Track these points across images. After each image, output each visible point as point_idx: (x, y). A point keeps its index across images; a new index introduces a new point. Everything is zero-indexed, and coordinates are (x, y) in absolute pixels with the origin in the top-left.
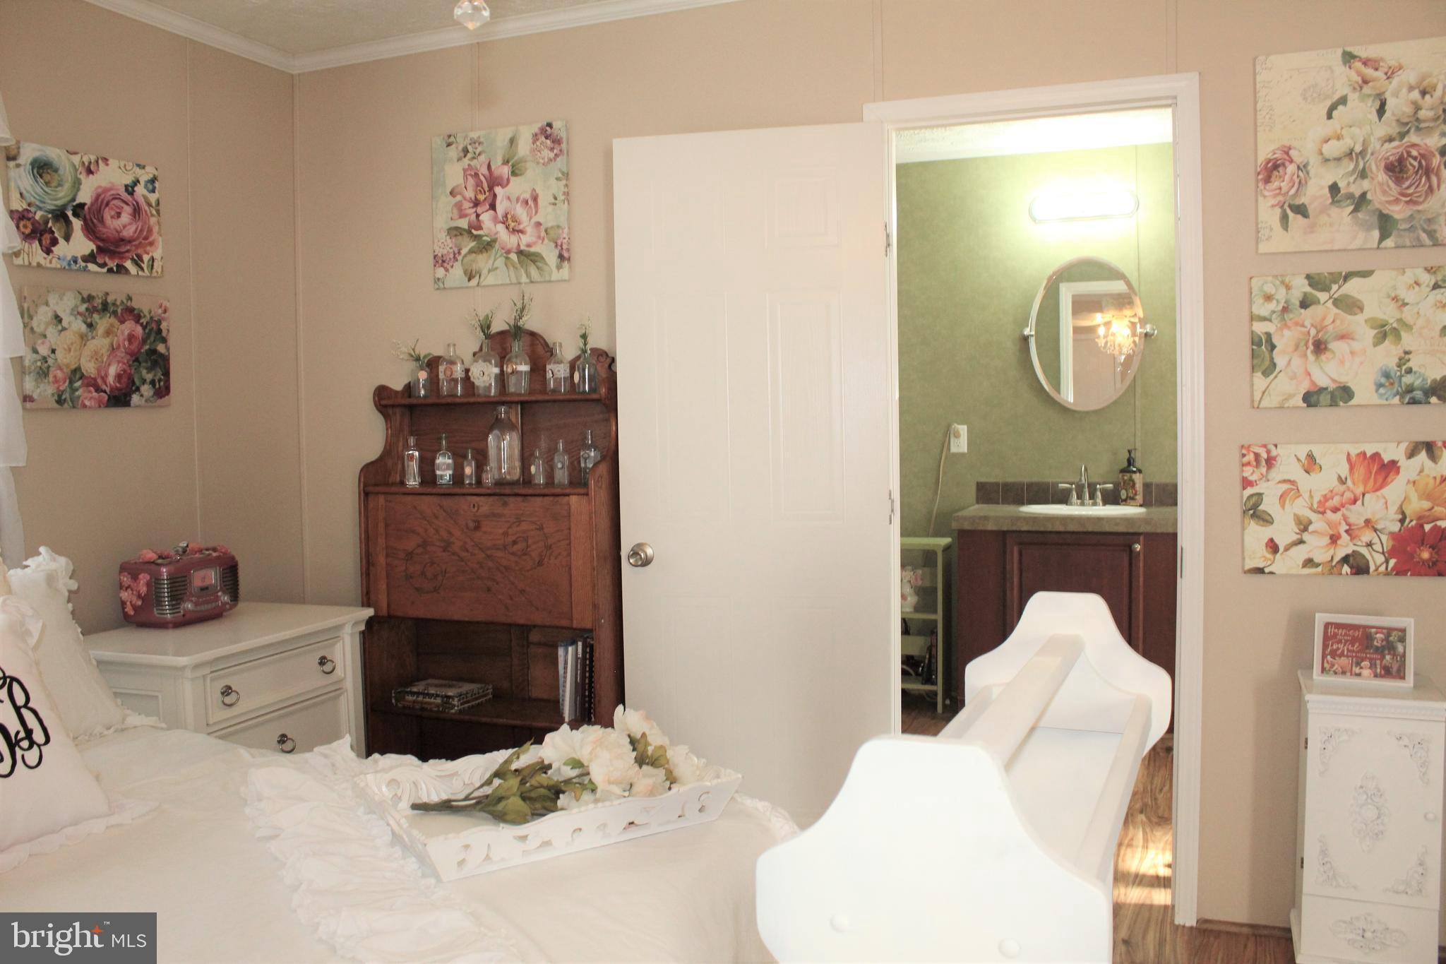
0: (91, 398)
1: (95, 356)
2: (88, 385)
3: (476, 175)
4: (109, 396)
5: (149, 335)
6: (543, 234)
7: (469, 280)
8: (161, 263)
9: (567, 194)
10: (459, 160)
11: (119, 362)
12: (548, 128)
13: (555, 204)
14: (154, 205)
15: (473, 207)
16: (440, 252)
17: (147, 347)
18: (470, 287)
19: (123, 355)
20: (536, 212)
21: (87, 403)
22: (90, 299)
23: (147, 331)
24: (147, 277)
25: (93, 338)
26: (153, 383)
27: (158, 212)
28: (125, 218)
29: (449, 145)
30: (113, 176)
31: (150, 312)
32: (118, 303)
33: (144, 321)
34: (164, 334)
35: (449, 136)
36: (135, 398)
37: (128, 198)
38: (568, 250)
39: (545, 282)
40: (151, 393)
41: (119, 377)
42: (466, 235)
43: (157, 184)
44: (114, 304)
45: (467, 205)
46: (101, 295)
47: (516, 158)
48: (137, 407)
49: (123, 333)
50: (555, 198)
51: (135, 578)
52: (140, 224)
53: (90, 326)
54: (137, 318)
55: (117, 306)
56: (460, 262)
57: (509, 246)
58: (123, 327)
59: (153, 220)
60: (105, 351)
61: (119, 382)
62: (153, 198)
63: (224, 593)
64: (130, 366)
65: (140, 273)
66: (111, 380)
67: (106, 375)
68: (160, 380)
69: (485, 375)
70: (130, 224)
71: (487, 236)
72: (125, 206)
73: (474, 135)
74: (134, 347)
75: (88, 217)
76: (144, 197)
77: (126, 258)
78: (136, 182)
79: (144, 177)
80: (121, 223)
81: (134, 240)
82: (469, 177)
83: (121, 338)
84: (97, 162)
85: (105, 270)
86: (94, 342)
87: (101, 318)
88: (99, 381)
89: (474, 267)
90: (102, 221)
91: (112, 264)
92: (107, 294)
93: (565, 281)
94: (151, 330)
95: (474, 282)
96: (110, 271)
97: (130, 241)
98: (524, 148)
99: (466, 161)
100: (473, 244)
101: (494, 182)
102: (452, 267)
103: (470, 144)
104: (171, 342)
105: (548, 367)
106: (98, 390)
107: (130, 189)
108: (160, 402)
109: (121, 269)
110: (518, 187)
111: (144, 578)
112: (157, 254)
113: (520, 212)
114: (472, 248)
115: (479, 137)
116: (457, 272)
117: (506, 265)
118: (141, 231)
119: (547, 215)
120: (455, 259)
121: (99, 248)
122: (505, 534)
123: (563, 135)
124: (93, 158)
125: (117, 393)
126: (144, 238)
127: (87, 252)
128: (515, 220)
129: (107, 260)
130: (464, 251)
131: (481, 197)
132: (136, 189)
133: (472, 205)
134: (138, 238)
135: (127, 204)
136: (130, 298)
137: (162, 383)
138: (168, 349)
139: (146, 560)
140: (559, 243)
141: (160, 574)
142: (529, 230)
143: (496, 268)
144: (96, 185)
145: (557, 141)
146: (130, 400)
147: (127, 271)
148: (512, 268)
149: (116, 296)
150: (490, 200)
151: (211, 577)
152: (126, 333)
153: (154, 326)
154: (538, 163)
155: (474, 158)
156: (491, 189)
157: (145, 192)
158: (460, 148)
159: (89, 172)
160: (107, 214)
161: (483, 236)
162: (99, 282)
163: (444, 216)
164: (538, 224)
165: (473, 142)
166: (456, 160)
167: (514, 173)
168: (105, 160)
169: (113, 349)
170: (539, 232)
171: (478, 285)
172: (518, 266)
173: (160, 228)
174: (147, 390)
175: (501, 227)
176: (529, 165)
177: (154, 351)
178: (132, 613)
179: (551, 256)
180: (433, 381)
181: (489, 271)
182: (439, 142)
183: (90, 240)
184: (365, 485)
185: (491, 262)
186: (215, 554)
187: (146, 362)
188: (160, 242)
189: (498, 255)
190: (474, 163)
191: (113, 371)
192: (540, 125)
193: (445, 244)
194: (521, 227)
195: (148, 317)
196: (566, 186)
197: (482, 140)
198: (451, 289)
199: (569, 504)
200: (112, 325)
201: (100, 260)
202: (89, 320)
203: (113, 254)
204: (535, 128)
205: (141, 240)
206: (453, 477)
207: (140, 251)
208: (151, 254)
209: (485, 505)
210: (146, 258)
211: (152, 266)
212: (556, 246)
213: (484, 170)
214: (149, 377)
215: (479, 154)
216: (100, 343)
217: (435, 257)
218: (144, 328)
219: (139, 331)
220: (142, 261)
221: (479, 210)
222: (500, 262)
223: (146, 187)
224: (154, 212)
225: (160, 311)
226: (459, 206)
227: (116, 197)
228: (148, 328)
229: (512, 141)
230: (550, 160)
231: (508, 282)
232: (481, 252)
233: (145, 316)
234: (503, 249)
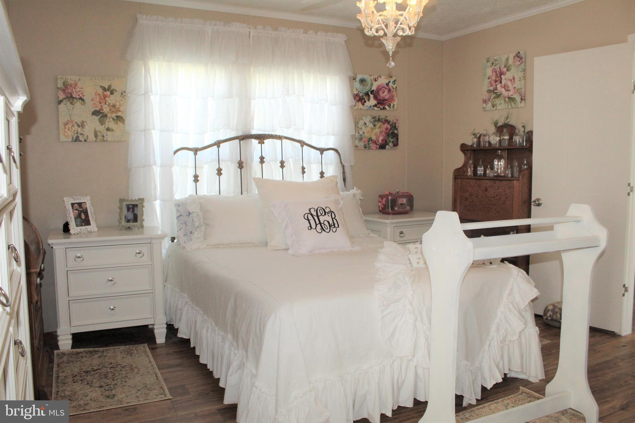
0: (374, 147)
1: (376, 134)
2: (373, 143)
3: (496, 72)
4: (379, 146)
5: (392, 128)
6: (516, 91)
7: (493, 108)
8: (396, 106)
9: (524, 77)
10: (491, 66)
11: (383, 136)
12: (518, 54)
13: (520, 80)
14: (395, 88)
15: (495, 83)
16: (485, 98)
17: (391, 131)
18: (493, 110)
19: (384, 134)
20: (514, 84)
21: (373, 148)
22: (375, 117)
23: (391, 126)
24: (392, 110)
25: (375, 129)
26: (393, 142)
27: (396, 90)
28: (386, 93)
29: (488, 62)
30: (383, 81)
31: (393, 121)
32: (383, 118)
33: (390, 124)
34: (397, 127)
35: (488, 59)
36: (387, 147)
37: (387, 87)
38: (524, 96)
39: (516, 108)
40: (392, 145)
41: (382, 140)
42: (492, 92)
43: (396, 82)
44: (382, 119)
45: (493, 82)
46: (378, 116)
47: (508, 65)
48: (388, 149)
49: (384, 128)
50: (520, 78)
51: (382, 199)
52: (390, 95)
53: (375, 125)
54: (389, 123)
55: (383, 119)
56: (490, 102)
57: (505, 96)
58: (384, 125)
59: (394, 93)
60: (378, 133)
61: (383, 142)
62: (394, 86)
63: (408, 206)
64: (386, 137)
65: (390, 109)
66: (380, 141)
67: (379, 139)
68: (395, 141)
69: (495, 140)
70: (387, 95)
71: (499, 92)
72: (386, 90)
73: (495, 58)
74: (387, 131)
75: (375, 94)
76: (392, 86)
77: (386, 105)
78: (389, 82)
79: (392, 80)
80: (384, 95)
81: (388, 100)
82: (494, 72)
83: (384, 129)
84: (378, 77)
85: (379, 109)
86: (375, 130)
87: (378, 123)
88: (377, 142)
89: (495, 103)
90: (379, 95)
91: (382, 107)
92: (380, 116)
93: (522, 107)
94: (393, 127)
95: (495, 108)
96: (381, 109)
97: (387, 100)
98: (511, 62)
99: (493, 67)
100: (495, 95)
101: (502, 73)
102: (488, 103)
103: (494, 61)
104: (399, 130)
105: (514, 137)
106: (376, 144)
107: (387, 84)
108: (396, 148)
109: (384, 108)
110: (509, 75)
111: (384, 199)
112: (395, 103)
113: (509, 83)
114: (494, 97)
115: (497, 59)
116: (490, 104)
117: (504, 102)
118: (391, 96)
119: (517, 85)
120: (489, 101)
121: (378, 102)
122: (494, 193)
123: (523, 56)
124: (377, 76)
125: (382, 145)
126: (392, 99)
127: (374, 104)
128: (508, 87)
129: (380, 106)
130: (492, 98)
131: (497, 79)
132: (389, 84)
133: (494, 82)
134: (389, 99)
135: (386, 89)
136: (386, 117)
137: (396, 142)
138: (398, 132)
139: (386, 194)
140: (521, 94)
141: (389, 198)
142: (512, 90)
143: (501, 103)
144: (377, 84)
145: (521, 58)
146: (386, 147)
147: (386, 109)
148: (506, 103)
149: (383, 117)
150: (500, 80)
151: (404, 201)
152: (385, 127)
153: (394, 125)
154: (515, 66)
155: (495, 66)
156: (500, 76)
157: (392, 85)
158: (491, 62)
159: (376, 80)
160: (381, 93)
161: (497, 92)
162: (377, 112)
163: (486, 86)
164: (515, 88)
165: (495, 60)
166: (490, 67)
167: (508, 70)
168: (380, 76)
169: (381, 132)
170: (515, 91)
171: (496, 109)
172: (508, 103)
173: (396, 95)
174: (391, 144)
175: (503, 89)
176: (512, 67)
177: (393, 133)
178: (381, 209)
179: (518, 98)
180: (479, 142)
181: (499, 105)
182: (484, 61)
183: (375, 100)
184: (455, 176)
185: (500, 101)
186: (406, 194)
187: (391, 136)
188: (396, 99)
189: (502, 98)
190: (495, 67)
191: (381, 138)
192: (516, 53)
193: (486, 96)
194: (509, 89)
195: (392, 122)
196: (524, 74)
197: (498, 59)
198: (487, 111)
199: (513, 183)
200: (381, 125)
201: (378, 106)
202: (374, 124)
203: (382, 104)
204: (514, 54)
205: (391, 99)
206: (484, 173)
207: (390, 103)
208: (393, 103)
209: (489, 183)
210: (392, 105)
211: (394, 107)
212: (520, 95)
213: (498, 70)
214: (392, 140)
215: (497, 64)
216: (377, 130)
217: (483, 100)
218: (391, 125)
219: (389, 126)
220: (391, 105)
221: (497, 83)
222: (503, 101)
223: (392, 83)
224: (395, 90)
225: (396, 121)
226: (490, 82)
227: (384, 87)
228: (392, 125)
229: (507, 59)
230: (519, 65)
231: (505, 108)
232: (497, 98)
233: (391, 122)
234: (504, 97)
